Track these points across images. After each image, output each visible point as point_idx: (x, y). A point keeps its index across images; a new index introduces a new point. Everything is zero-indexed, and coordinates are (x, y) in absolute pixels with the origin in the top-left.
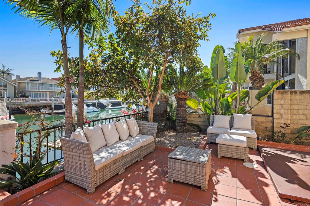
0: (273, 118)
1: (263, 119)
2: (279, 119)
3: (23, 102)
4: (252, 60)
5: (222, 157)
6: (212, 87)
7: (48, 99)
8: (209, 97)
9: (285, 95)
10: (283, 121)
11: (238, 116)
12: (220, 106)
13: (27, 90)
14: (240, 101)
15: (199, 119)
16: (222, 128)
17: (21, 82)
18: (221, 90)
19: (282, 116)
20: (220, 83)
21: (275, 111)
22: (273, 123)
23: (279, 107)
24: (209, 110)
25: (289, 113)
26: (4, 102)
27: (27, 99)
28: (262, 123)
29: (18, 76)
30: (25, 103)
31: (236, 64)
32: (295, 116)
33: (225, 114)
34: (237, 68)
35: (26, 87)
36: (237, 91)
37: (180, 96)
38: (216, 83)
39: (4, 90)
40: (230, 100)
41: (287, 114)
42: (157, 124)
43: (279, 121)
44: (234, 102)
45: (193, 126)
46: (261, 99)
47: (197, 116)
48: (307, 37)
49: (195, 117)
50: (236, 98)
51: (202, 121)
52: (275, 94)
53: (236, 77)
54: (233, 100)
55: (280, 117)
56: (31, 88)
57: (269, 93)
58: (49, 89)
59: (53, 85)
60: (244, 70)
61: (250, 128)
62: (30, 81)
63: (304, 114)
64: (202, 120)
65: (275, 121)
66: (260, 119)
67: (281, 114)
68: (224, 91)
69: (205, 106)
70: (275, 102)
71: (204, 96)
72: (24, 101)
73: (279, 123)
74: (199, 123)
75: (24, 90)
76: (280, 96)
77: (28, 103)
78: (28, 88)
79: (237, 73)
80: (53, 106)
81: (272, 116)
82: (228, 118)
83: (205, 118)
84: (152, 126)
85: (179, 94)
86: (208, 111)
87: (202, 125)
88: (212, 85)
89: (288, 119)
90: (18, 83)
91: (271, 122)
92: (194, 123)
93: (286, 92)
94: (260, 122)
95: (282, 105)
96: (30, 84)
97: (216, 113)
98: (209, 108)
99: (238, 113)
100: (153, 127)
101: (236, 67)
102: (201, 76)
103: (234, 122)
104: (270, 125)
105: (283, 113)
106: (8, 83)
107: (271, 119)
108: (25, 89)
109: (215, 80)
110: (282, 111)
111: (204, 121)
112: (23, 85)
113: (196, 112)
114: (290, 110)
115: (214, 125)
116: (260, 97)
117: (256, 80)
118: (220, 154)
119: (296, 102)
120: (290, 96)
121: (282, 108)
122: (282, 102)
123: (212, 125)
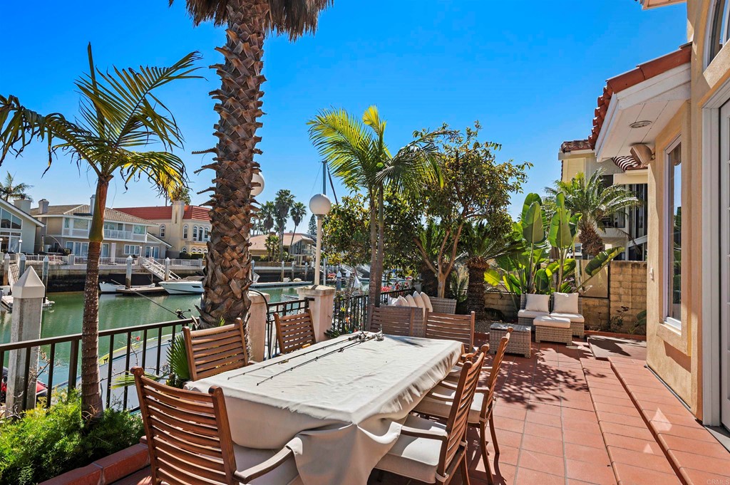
0: (610, 301)
1: (596, 302)
2: (617, 301)
3: (58, 265)
4: (580, 216)
5: (541, 341)
6: (524, 254)
7: (113, 258)
8: (518, 268)
9: (624, 268)
10: (622, 304)
11: (559, 296)
12: (536, 281)
13: (63, 236)
14: (563, 275)
15: (500, 302)
16: (539, 311)
17: (48, 217)
18: (535, 257)
19: (620, 298)
20: (535, 248)
21: (611, 290)
22: (609, 307)
23: (617, 284)
24: (517, 288)
25: (630, 293)
26: (15, 263)
27: (67, 258)
28: (595, 307)
29: (44, 203)
30: (63, 268)
32: (638, 298)
33: (542, 293)
34: (560, 228)
35: (63, 228)
36: (559, 261)
37: (476, 265)
38: (529, 248)
39: (12, 234)
40: (549, 273)
41: (628, 294)
43: (616, 304)
44: (555, 276)
45: (490, 313)
46: (593, 272)
47: (499, 297)
49: (494, 299)
50: (558, 269)
52: (611, 266)
53: (558, 240)
54: (553, 273)
55: (619, 299)
56: (75, 233)
57: (603, 264)
58: (114, 235)
59: (124, 227)
60: (569, 230)
61: (577, 311)
62: (75, 214)
64: (505, 302)
65: (611, 305)
66: (591, 302)
67: (620, 295)
68: (540, 259)
69: (511, 281)
70: (612, 278)
71: (510, 266)
72: (60, 262)
73: (616, 307)
74: (500, 308)
75: (59, 236)
76: (618, 269)
77: (68, 267)
78: (67, 232)
79: (559, 235)
80: (129, 277)
81: (609, 298)
82: (546, 298)
83: (511, 300)
84: (449, 304)
85: (474, 262)
86: (515, 289)
87: (505, 311)
88: (524, 250)
89: (629, 302)
90: (43, 218)
91: (607, 306)
92: (492, 307)
93: (626, 264)
94: (591, 306)
95: (620, 282)
96: (71, 223)
97: (529, 290)
98: (517, 285)
99: (560, 292)
101: (557, 227)
102: (510, 238)
103: (555, 304)
104: (605, 310)
105: (623, 293)
106: (24, 217)
107: (606, 301)
108: (61, 234)
109: (528, 244)
110: (621, 291)
111: (509, 305)
112: (54, 224)
113: (495, 290)
114: (632, 289)
115: (527, 308)
116: (592, 270)
117: (589, 242)
118: (539, 338)
120: (631, 270)
121: (621, 286)
122: (621, 278)
123: (524, 308)
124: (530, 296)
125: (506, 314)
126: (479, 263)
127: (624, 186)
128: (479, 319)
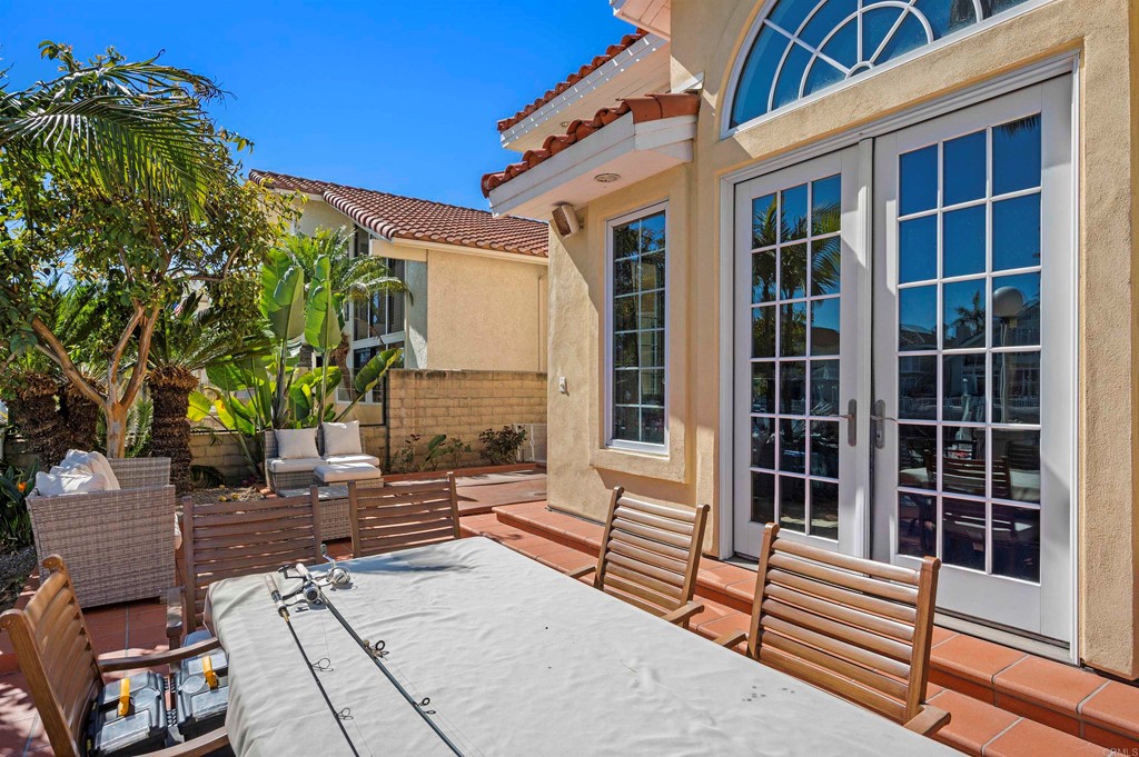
0: (388, 429)
1: (373, 431)
2: (397, 428)
6: (265, 358)
9: (407, 380)
10: (404, 433)
11: (332, 428)
15: (212, 451)
19: (402, 422)
21: (391, 413)
22: (388, 437)
23: (398, 403)
24: (245, 421)
25: (413, 415)
31: (325, 307)
32: (421, 421)
33: (301, 427)
34: (327, 314)
40: (307, 391)
41: (411, 417)
42: (169, 460)
43: (397, 433)
47: (208, 441)
48: (426, 263)
49: (198, 446)
51: (222, 453)
52: (392, 377)
53: (322, 337)
55: (400, 425)
57: (381, 374)
61: (360, 450)
63: (433, 416)
64: (222, 449)
65: (392, 434)
67: (401, 419)
70: (392, 393)
73: (397, 437)
74: (212, 462)
76: (399, 381)
79: (325, 326)
81: (385, 424)
82: (310, 434)
84: (154, 468)
86: (242, 423)
87: (222, 466)
88: (265, 352)
89: (411, 428)
91: (383, 437)
92: (194, 462)
93: (408, 373)
94: (371, 437)
95: (402, 400)
97: (279, 424)
98: (243, 416)
100: (159, 471)
101: (323, 315)
103: (327, 441)
104: (382, 442)
105: (405, 415)
107: (383, 429)
110: (403, 412)
111: (228, 455)
113: (203, 428)
114: (415, 408)
116: (364, 384)
119: (421, 393)
120: (413, 381)
121: (402, 406)
122: (402, 393)
123: (276, 456)
124: (284, 433)
125: (224, 471)
126: (180, 377)
127: (384, 259)
128: (182, 489)
